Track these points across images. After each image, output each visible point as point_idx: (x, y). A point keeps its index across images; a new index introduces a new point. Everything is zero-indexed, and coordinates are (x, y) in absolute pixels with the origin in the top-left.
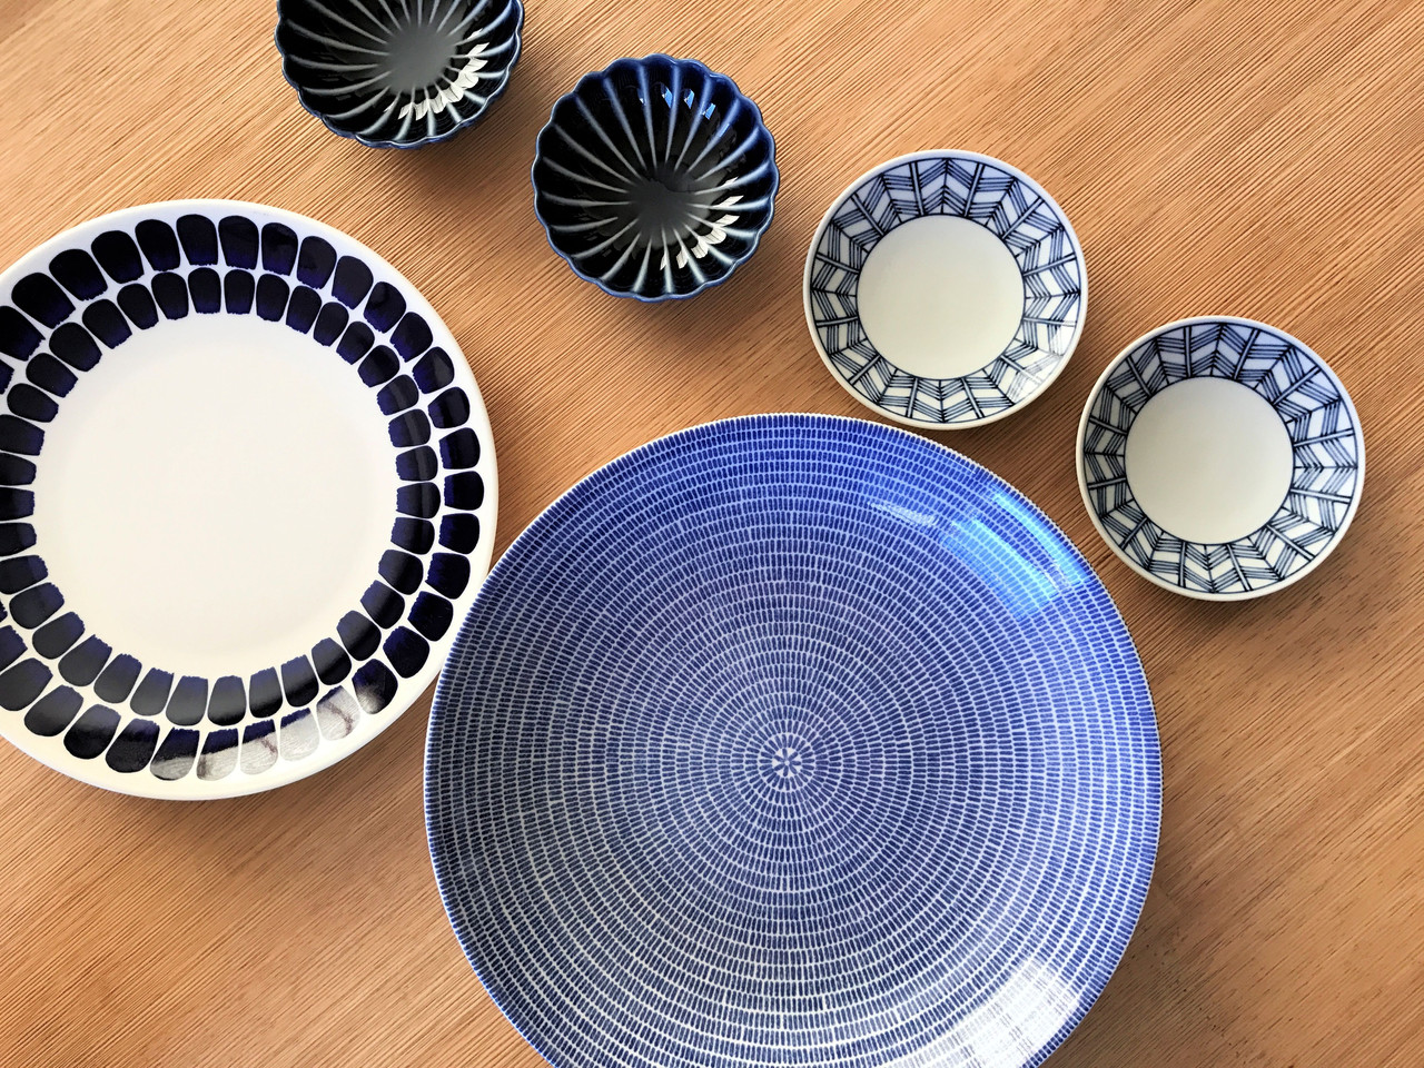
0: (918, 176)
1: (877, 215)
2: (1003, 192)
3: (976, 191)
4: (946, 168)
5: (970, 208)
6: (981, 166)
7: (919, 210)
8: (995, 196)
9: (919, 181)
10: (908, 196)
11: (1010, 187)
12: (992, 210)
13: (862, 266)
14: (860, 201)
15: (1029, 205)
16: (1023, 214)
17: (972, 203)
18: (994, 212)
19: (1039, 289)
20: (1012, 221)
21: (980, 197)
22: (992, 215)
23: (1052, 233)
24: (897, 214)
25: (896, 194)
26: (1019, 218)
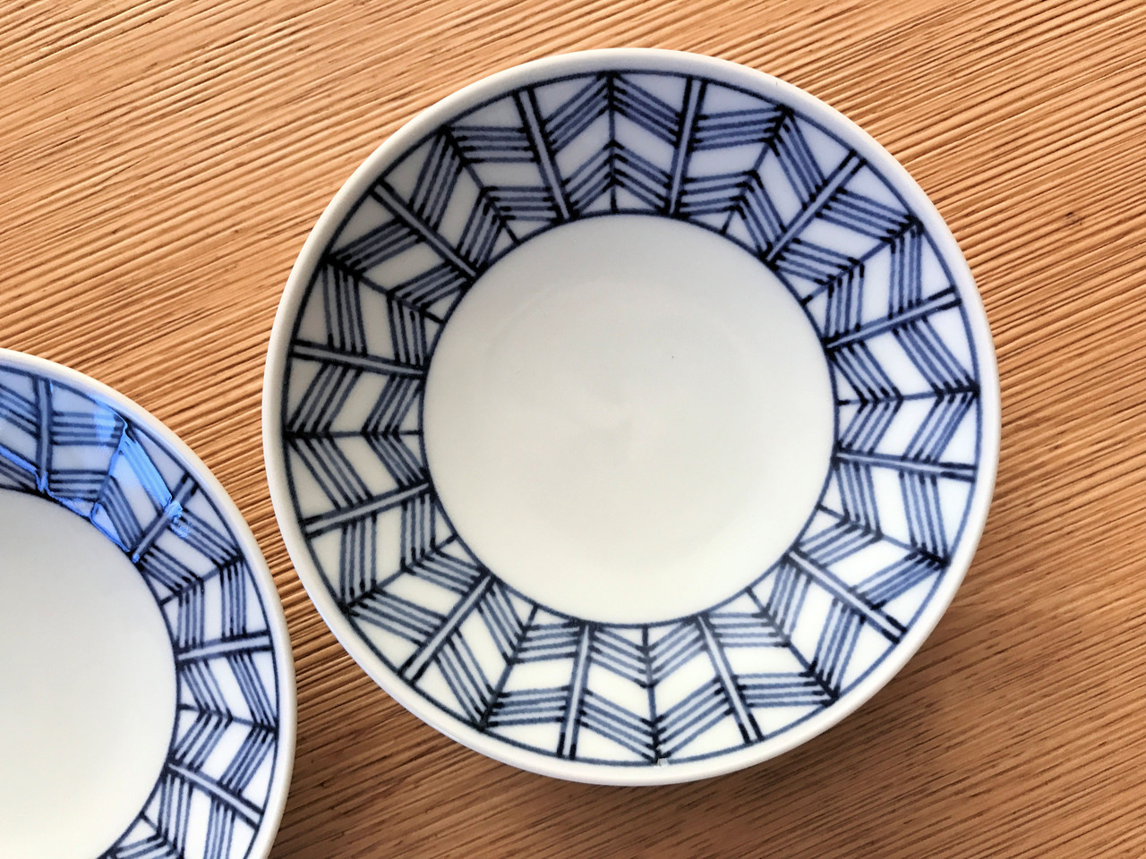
0: (542, 123)
1: (452, 228)
2: (758, 148)
3: (691, 149)
4: (610, 97)
5: (682, 193)
6: (696, 86)
7: (556, 208)
8: (740, 158)
9: (545, 136)
10: (526, 175)
11: (775, 131)
12: (735, 192)
13: (428, 359)
14: (399, 199)
15: (827, 171)
16: (813, 198)
17: (686, 180)
18: (742, 198)
19: (871, 380)
20: (787, 217)
21: (705, 163)
22: (737, 206)
23: (890, 240)
24: (502, 221)
25: (492, 174)
26: (805, 207)
